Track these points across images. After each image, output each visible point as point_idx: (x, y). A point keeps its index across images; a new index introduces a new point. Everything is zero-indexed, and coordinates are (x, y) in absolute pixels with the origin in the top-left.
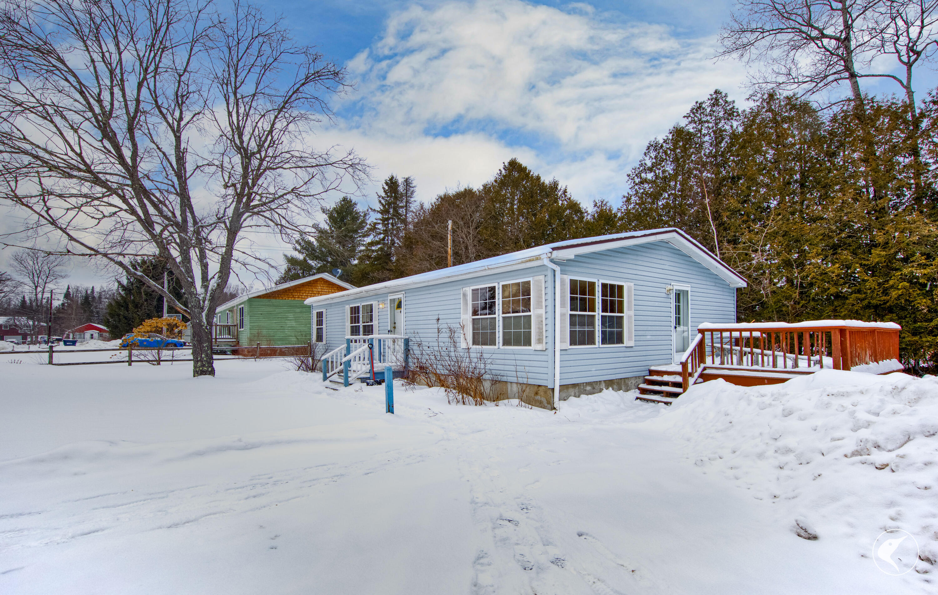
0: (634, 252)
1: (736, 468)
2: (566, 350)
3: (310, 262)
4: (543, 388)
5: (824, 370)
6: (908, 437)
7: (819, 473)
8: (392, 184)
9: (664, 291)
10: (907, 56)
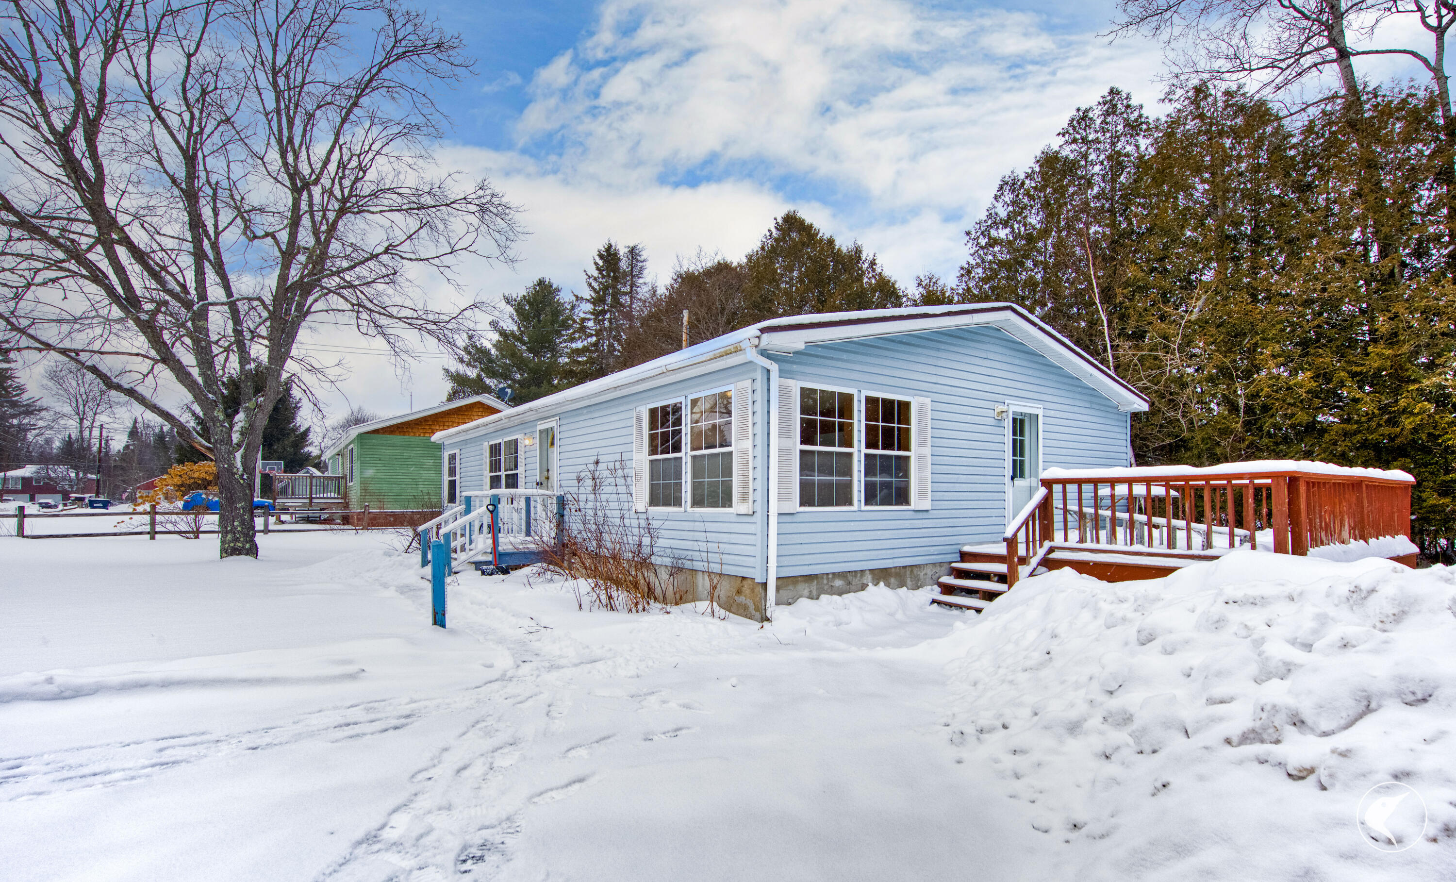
0: (932, 344)
1: (1023, 752)
2: (793, 514)
3: (488, 381)
4: (749, 581)
5: (1258, 554)
6: (1365, 703)
7: (1164, 780)
8: (609, 257)
9: (991, 413)
10: (1436, 15)
